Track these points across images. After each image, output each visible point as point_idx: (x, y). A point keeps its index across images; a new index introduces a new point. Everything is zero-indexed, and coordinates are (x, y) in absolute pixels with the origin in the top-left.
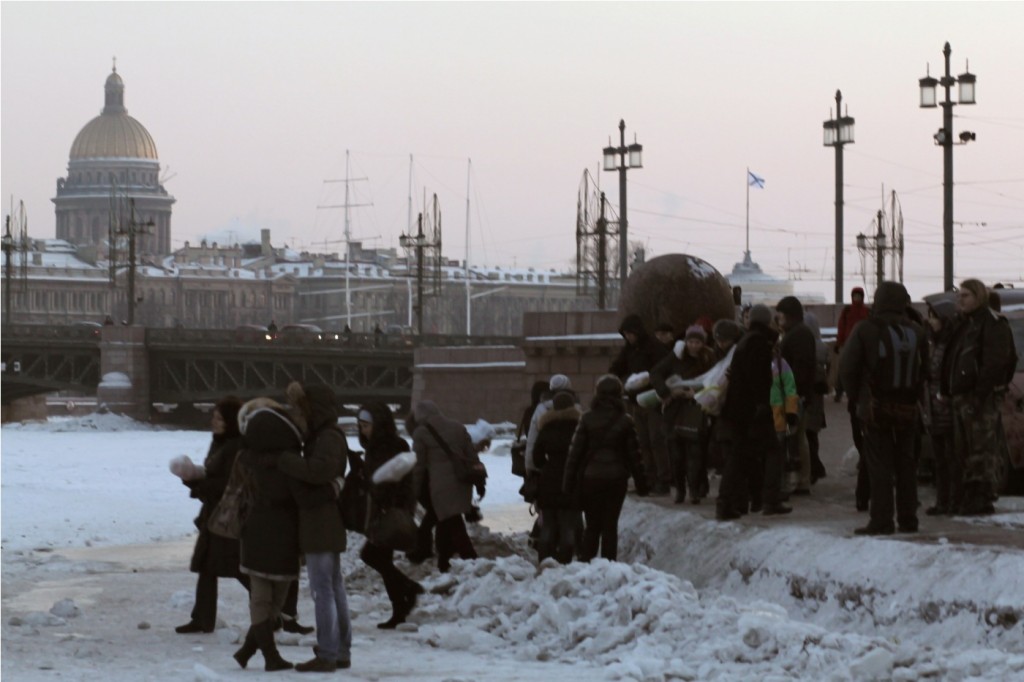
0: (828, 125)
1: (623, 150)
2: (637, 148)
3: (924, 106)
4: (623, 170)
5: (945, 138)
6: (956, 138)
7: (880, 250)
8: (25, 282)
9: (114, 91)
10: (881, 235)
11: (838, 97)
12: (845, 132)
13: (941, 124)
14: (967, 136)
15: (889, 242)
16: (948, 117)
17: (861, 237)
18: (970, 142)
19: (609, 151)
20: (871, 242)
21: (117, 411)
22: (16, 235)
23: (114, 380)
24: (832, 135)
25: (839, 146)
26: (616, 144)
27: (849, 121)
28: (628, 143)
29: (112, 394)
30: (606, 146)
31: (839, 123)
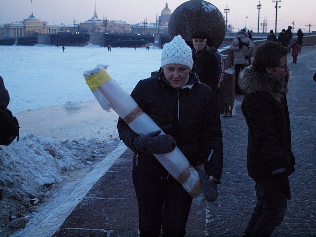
0: (258, 6)
1: (227, 10)
2: (229, 9)
3: (273, 2)
4: (227, 12)
5: (276, 7)
6: (278, 7)
7: (264, 25)
8: (147, 28)
9: (167, 5)
10: (264, 24)
11: (259, 2)
12: (260, 7)
13: (276, 5)
14: (280, 7)
15: (265, 24)
16: (277, 4)
17: (261, 24)
18: (280, 8)
19: (225, 10)
20: (262, 24)
21: (157, 46)
22: (146, 22)
23: (156, 42)
24: (258, 7)
25: (259, 9)
26: (226, 9)
27: (261, 5)
28: (228, 8)
29: (156, 44)
30: (225, 9)
31: (259, 6)
